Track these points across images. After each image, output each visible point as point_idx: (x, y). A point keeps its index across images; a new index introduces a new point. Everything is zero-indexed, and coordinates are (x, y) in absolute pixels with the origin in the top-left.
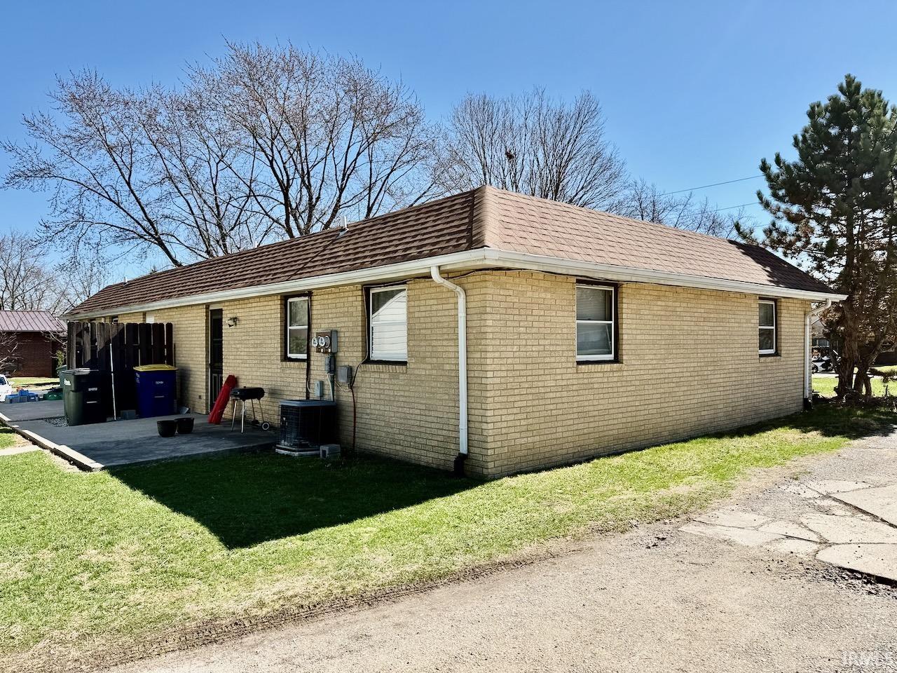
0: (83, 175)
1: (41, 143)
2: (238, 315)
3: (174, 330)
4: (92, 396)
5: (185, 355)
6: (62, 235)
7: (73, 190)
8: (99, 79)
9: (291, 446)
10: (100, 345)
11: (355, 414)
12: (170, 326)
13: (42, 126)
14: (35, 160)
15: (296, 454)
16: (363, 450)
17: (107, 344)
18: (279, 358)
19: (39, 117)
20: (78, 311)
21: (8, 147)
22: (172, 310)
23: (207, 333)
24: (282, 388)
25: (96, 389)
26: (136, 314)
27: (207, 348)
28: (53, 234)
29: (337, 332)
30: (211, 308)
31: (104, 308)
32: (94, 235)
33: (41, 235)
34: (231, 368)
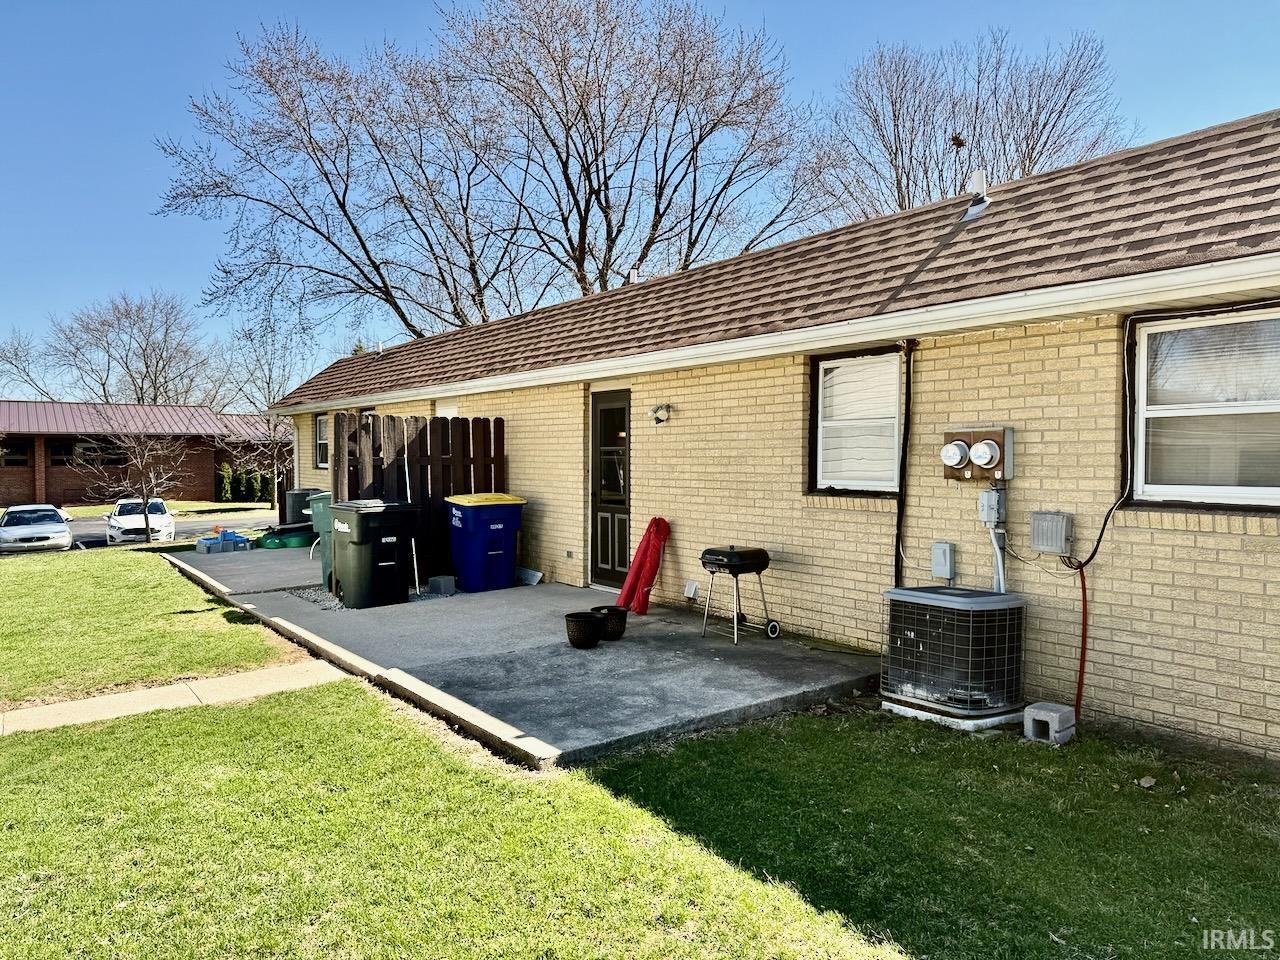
0: (276, 190)
1: (216, 140)
2: (674, 400)
3: (506, 430)
4: (387, 552)
5: (531, 477)
6: (248, 284)
7: (260, 215)
8: (301, 38)
9: (938, 701)
10: (387, 456)
11: (1085, 631)
12: (499, 422)
13: (217, 115)
14: (207, 170)
15: (968, 725)
16: (1115, 719)
17: (400, 453)
18: (799, 487)
19: (214, 100)
20: (298, 400)
21: (168, 150)
22: (499, 395)
23: (585, 436)
24: (806, 551)
25: (394, 539)
26: (414, 404)
27: (586, 463)
28: (235, 283)
29: (1013, 430)
30: (593, 389)
31: (355, 394)
32: (296, 284)
33: (219, 284)
34: (653, 504)
